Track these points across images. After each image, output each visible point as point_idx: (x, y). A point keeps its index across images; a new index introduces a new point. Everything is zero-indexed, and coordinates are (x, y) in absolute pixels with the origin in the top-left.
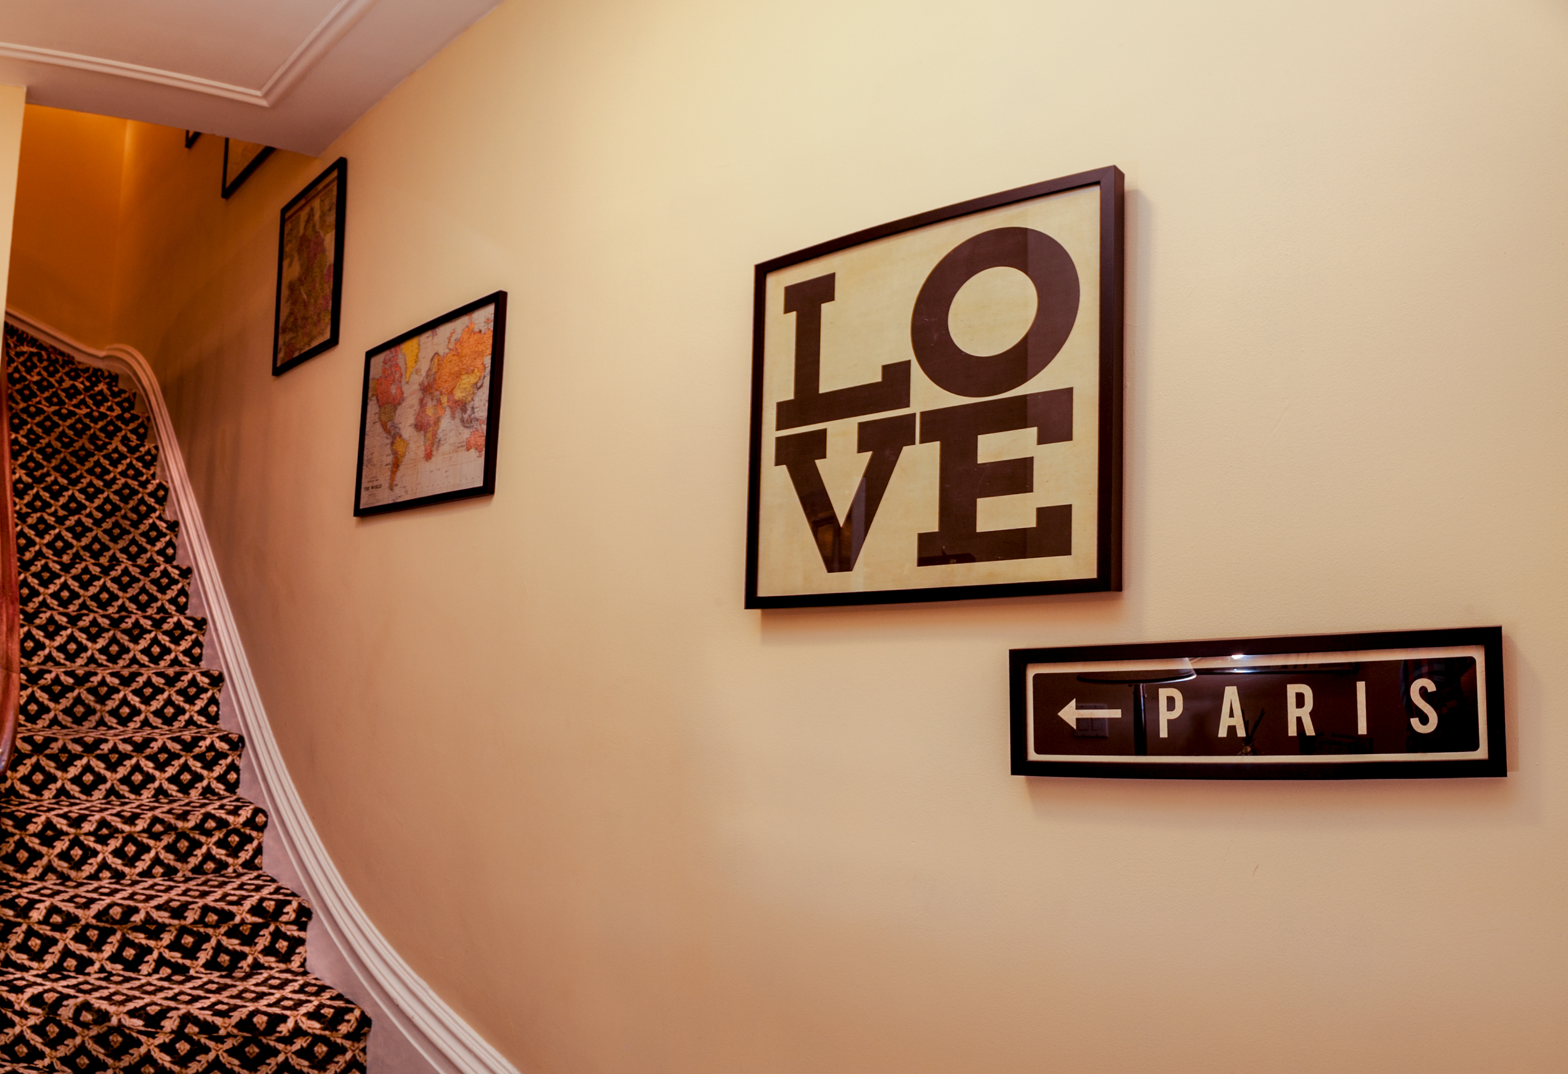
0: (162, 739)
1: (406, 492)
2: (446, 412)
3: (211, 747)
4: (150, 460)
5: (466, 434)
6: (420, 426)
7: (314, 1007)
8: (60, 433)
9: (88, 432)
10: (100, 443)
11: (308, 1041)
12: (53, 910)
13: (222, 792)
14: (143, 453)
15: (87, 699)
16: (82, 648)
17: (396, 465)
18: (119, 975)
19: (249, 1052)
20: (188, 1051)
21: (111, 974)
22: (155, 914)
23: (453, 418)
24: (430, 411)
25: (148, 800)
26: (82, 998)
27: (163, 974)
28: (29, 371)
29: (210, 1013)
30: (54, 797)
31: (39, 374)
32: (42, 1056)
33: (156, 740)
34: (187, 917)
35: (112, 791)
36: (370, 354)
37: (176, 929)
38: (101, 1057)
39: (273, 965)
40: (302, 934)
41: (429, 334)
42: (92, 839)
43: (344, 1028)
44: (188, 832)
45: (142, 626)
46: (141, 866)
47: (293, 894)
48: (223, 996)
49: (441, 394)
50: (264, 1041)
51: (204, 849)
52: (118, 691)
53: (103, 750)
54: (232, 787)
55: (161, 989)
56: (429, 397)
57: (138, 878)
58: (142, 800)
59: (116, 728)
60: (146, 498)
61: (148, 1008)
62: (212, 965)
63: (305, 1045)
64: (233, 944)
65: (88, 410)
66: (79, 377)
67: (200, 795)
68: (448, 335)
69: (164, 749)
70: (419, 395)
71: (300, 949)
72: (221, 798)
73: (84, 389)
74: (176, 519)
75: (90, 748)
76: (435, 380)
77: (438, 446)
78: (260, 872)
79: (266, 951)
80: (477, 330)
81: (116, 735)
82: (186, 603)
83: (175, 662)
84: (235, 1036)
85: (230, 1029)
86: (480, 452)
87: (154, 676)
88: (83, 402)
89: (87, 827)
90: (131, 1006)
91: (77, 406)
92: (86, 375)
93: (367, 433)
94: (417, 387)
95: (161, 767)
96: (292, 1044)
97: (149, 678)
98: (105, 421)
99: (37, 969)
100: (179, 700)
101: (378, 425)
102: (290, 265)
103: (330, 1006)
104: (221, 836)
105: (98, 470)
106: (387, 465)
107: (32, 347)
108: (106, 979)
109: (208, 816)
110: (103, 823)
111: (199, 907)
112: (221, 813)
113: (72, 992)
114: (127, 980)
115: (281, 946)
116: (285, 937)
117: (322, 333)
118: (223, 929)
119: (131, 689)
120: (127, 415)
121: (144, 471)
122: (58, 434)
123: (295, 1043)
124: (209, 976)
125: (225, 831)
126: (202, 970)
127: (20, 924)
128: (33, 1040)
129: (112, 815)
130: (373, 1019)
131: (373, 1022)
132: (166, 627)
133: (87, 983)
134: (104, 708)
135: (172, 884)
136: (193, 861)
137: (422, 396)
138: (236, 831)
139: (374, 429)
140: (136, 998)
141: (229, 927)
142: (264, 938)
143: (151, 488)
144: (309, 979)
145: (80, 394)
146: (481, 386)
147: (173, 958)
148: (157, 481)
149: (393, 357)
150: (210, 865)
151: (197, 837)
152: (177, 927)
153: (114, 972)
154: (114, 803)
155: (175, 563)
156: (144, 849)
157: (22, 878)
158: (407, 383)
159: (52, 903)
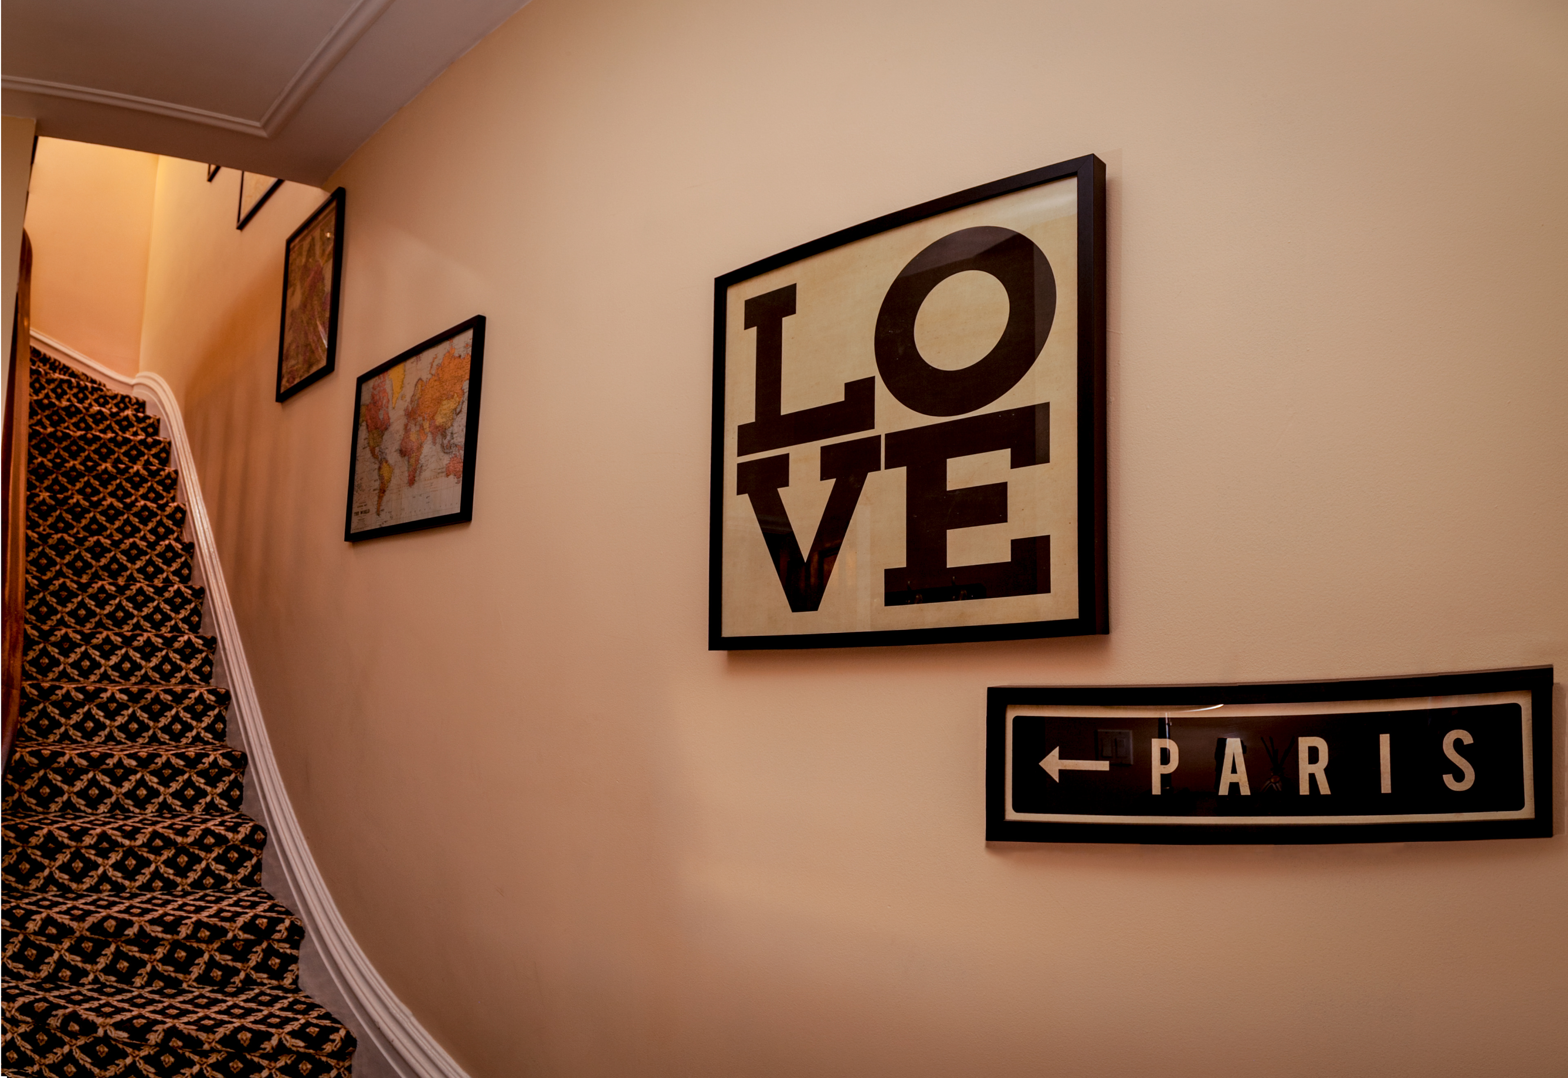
0: (167, 755)
1: (391, 517)
2: (428, 438)
3: (215, 764)
4: (170, 484)
5: (446, 460)
6: (403, 452)
7: (299, 1026)
8: (85, 457)
9: (112, 457)
10: (122, 466)
11: (293, 1059)
12: (49, 921)
13: (225, 808)
14: (163, 477)
15: (97, 714)
16: (96, 665)
17: (382, 491)
18: (111, 987)
19: (233, 1067)
20: (172, 1063)
21: (104, 985)
22: (148, 928)
23: (434, 443)
24: (413, 437)
25: (152, 815)
26: (71, 1008)
27: (156, 987)
28: (59, 397)
29: (195, 1028)
30: (60, 810)
31: (69, 400)
32: (32, 1062)
33: (160, 756)
34: (180, 932)
35: (117, 805)
36: (362, 381)
37: (170, 944)
38: (88, 1066)
39: (266, 981)
40: (295, 952)
41: (413, 359)
42: (93, 852)
43: (328, 1048)
44: (187, 847)
45: (154, 643)
46: (141, 880)
47: (288, 913)
48: (212, 1012)
49: (424, 420)
50: (249, 1057)
51: (204, 864)
52: (127, 708)
53: (108, 764)
54: (235, 804)
55: (151, 1002)
56: (413, 422)
57: (138, 892)
58: (146, 814)
59: (125, 743)
60: (165, 520)
61: (135, 1021)
62: (204, 979)
63: (289, 1062)
64: (225, 959)
65: (113, 435)
66: (108, 403)
67: (203, 811)
68: (431, 360)
69: (168, 764)
70: (404, 420)
71: (293, 967)
72: (223, 813)
73: (110, 415)
74: (191, 541)
75: (96, 763)
76: (418, 404)
77: (420, 472)
78: (259, 888)
79: (258, 968)
80: (457, 355)
81: (122, 750)
82: (199, 622)
83: (186, 679)
84: (219, 1052)
85: (213, 1044)
86: (458, 478)
87: (162, 693)
88: (109, 427)
89: (88, 840)
90: (118, 1018)
91: (103, 431)
92: (115, 402)
93: (358, 458)
94: (402, 413)
95: (165, 782)
96: (276, 1060)
97: (157, 695)
98: (129, 446)
99: (33, 978)
100: (186, 716)
101: (368, 450)
102: (293, 294)
103: (316, 1025)
104: (221, 852)
105: (120, 493)
106: (374, 490)
107: (64, 375)
108: (100, 991)
109: (207, 832)
110: (103, 836)
111: (192, 923)
112: (221, 830)
113: (62, 1002)
114: (120, 991)
115: (274, 963)
116: (277, 954)
117: (318, 361)
118: (216, 945)
119: (139, 705)
120: (150, 440)
121: (165, 494)
122: (83, 458)
123: (279, 1060)
124: (201, 990)
125: (224, 847)
126: (195, 984)
127: (17, 935)
128: (23, 1047)
129: (113, 829)
130: (358, 1039)
131: (358, 1043)
132: (176, 645)
133: (79, 993)
134: (113, 724)
135: (170, 898)
136: (192, 876)
137: (406, 421)
138: (235, 848)
139: (364, 454)
140: (124, 1010)
141: (221, 943)
142: (256, 955)
143: (168, 510)
144: (300, 996)
145: (107, 419)
146: (460, 411)
147: (166, 971)
148: (175, 504)
149: (381, 383)
150: (210, 881)
151: (196, 852)
152: (171, 941)
153: (108, 983)
154: (119, 817)
155: (190, 584)
156: (144, 863)
157: (24, 889)
158: (394, 408)
159: (48, 915)
